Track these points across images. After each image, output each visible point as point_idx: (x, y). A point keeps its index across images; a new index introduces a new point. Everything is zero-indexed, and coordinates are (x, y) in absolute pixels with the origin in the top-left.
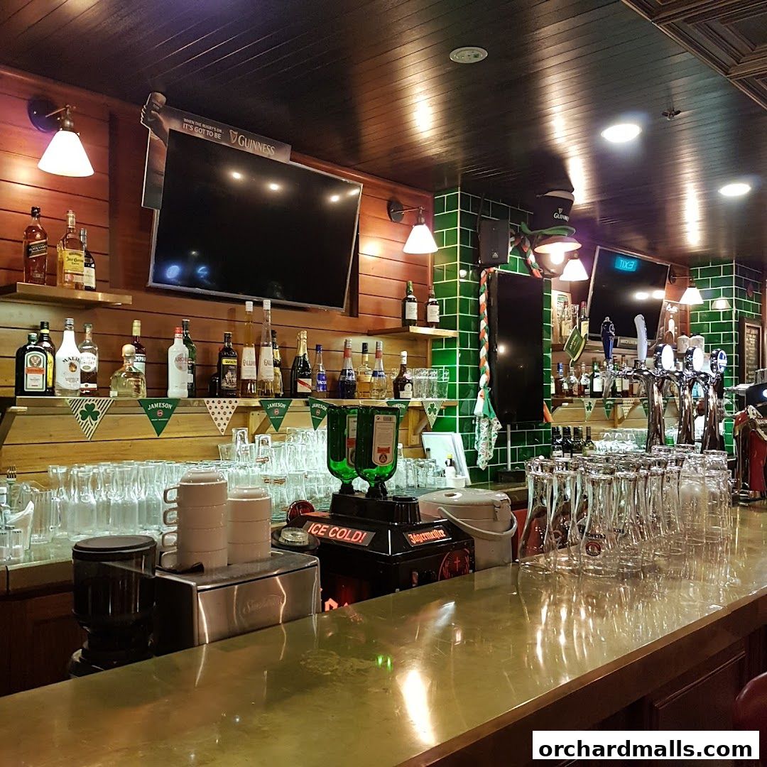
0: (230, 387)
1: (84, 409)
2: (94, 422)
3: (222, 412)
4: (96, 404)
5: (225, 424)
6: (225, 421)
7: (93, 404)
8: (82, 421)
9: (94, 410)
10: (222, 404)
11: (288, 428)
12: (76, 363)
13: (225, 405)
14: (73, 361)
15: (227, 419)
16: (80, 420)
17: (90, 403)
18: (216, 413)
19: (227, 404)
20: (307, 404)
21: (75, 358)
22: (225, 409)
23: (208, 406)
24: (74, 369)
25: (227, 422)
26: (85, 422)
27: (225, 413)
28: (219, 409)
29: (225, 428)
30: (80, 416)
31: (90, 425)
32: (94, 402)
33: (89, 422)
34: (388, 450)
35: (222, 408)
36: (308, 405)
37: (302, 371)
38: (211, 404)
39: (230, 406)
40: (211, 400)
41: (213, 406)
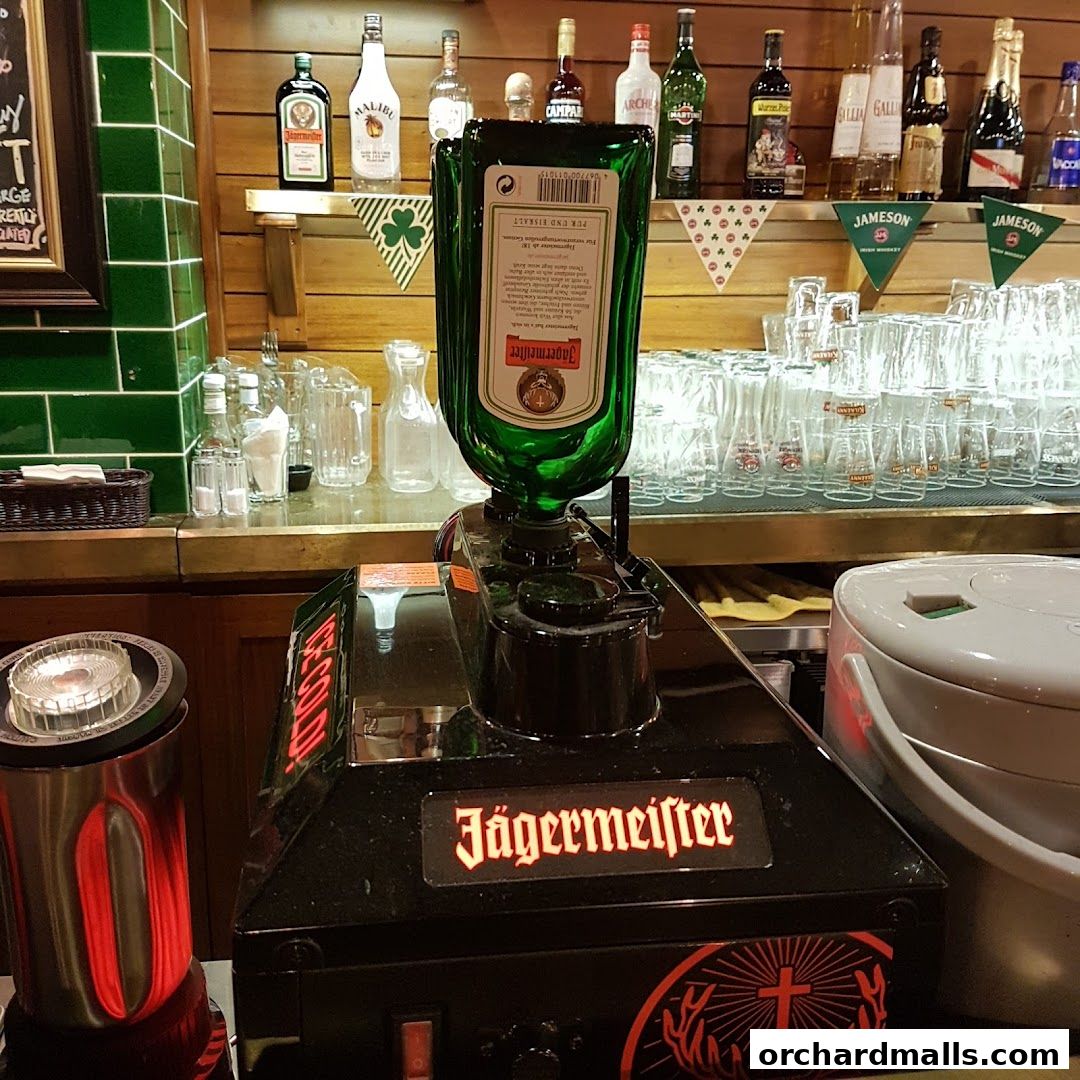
0: (766, 171)
1: (390, 220)
2: (413, 252)
3: (723, 233)
4: (416, 211)
5: (728, 265)
6: (729, 257)
7: (409, 211)
8: (387, 249)
9: (412, 225)
10: (725, 214)
11: (955, 281)
12: (380, 116)
13: (732, 218)
14: (373, 113)
15: (737, 252)
16: (383, 244)
17: (402, 209)
18: (707, 238)
19: (738, 214)
20: (980, 216)
21: (377, 106)
22: (731, 228)
23: (685, 219)
24: (376, 131)
25: (735, 261)
26: (393, 249)
27: (730, 238)
28: (715, 228)
29: (727, 274)
30: (382, 236)
31: (405, 258)
32: (411, 207)
33: (402, 251)
34: (568, 353)
35: (724, 224)
36: (981, 220)
37: (985, 132)
38: (693, 214)
39: (746, 219)
40: (693, 204)
41: (700, 218)
